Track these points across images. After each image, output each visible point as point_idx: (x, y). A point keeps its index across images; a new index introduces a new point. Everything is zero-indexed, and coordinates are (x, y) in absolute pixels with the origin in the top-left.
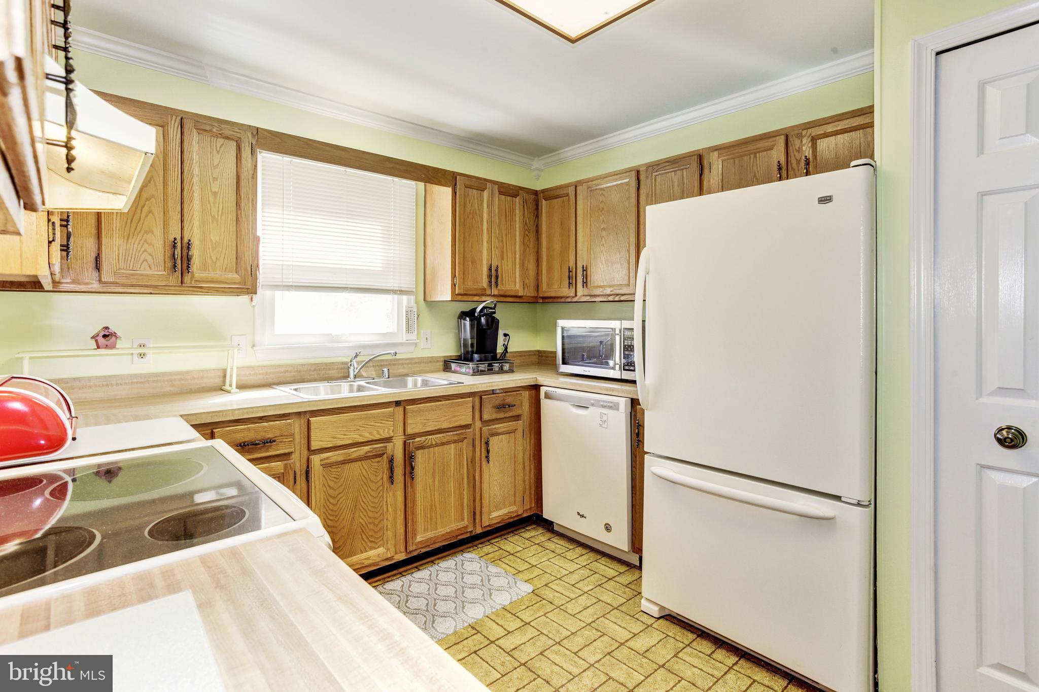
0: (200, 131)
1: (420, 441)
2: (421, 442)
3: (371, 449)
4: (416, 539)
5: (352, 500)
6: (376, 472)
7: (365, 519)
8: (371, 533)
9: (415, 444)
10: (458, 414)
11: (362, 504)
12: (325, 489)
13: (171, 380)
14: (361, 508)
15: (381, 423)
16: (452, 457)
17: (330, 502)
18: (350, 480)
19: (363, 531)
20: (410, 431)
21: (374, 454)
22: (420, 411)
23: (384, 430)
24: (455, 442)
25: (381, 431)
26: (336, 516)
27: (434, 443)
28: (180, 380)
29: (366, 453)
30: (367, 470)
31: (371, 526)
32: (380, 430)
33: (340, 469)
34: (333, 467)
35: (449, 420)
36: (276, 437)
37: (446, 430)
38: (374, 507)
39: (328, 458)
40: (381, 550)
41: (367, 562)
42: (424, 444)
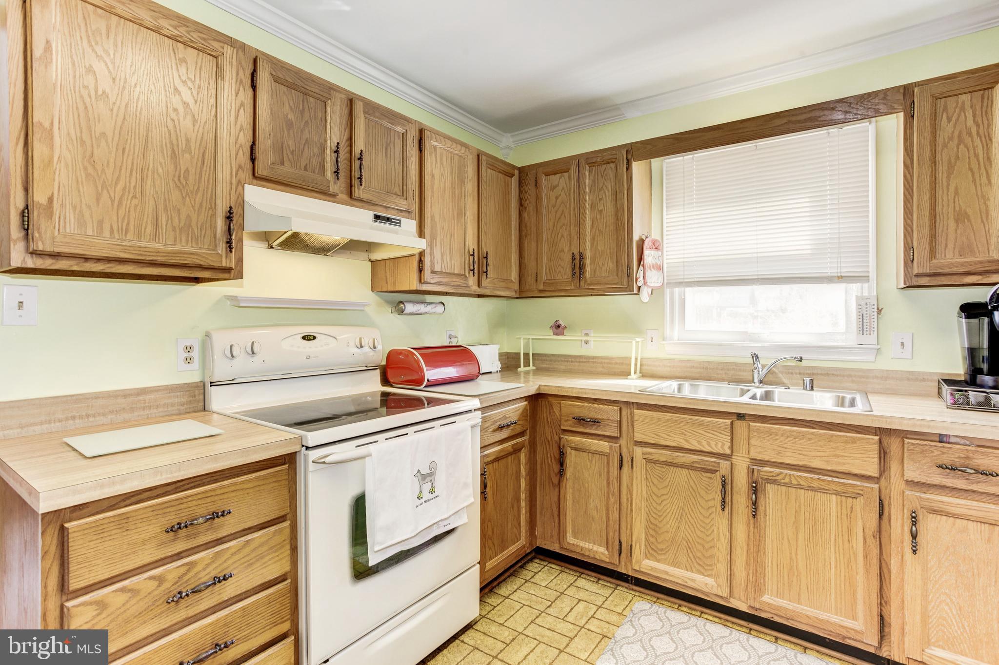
0: (591, 164)
1: (771, 472)
2: (772, 474)
3: (699, 461)
4: (761, 596)
5: (678, 508)
6: (707, 488)
7: (692, 534)
8: (699, 555)
9: (761, 473)
10: (846, 454)
11: (690, 517)
12: (648, 484)
13: (602, 363)
14: (688, 521)
15: (713, 434)
16: (834, 514)
17: (653, 500)
18: (675, 485)
19: (689, 547)
20: (754, 455)
21: (702, 466)
22: (770, 433)
23: (717, 444)
24: (837, 494)
25: (713, 444)
26: (660, 516)
27: (794, 482)
28: (608, 363)
29: (693, 462)
30: (696, 482)
31: (700, 547)
32: (711, 442)
33: (664, 470)
34: (657, 465)
35: (825, 459)
36: (603, 419)
37: (824, 472)
38: (704, 528)
39: (650, 454)
40: (710, 581)
41: (690, 584)
42: (777, 478)
